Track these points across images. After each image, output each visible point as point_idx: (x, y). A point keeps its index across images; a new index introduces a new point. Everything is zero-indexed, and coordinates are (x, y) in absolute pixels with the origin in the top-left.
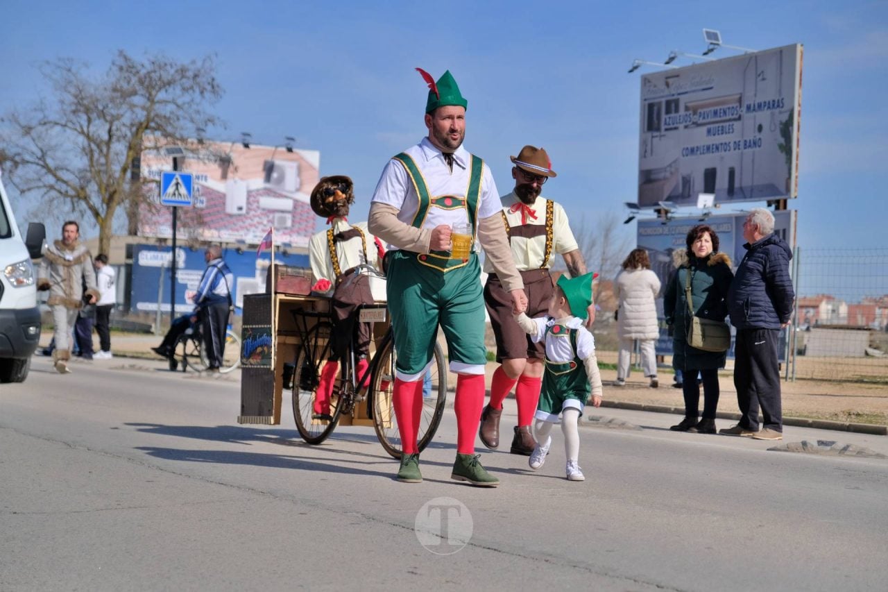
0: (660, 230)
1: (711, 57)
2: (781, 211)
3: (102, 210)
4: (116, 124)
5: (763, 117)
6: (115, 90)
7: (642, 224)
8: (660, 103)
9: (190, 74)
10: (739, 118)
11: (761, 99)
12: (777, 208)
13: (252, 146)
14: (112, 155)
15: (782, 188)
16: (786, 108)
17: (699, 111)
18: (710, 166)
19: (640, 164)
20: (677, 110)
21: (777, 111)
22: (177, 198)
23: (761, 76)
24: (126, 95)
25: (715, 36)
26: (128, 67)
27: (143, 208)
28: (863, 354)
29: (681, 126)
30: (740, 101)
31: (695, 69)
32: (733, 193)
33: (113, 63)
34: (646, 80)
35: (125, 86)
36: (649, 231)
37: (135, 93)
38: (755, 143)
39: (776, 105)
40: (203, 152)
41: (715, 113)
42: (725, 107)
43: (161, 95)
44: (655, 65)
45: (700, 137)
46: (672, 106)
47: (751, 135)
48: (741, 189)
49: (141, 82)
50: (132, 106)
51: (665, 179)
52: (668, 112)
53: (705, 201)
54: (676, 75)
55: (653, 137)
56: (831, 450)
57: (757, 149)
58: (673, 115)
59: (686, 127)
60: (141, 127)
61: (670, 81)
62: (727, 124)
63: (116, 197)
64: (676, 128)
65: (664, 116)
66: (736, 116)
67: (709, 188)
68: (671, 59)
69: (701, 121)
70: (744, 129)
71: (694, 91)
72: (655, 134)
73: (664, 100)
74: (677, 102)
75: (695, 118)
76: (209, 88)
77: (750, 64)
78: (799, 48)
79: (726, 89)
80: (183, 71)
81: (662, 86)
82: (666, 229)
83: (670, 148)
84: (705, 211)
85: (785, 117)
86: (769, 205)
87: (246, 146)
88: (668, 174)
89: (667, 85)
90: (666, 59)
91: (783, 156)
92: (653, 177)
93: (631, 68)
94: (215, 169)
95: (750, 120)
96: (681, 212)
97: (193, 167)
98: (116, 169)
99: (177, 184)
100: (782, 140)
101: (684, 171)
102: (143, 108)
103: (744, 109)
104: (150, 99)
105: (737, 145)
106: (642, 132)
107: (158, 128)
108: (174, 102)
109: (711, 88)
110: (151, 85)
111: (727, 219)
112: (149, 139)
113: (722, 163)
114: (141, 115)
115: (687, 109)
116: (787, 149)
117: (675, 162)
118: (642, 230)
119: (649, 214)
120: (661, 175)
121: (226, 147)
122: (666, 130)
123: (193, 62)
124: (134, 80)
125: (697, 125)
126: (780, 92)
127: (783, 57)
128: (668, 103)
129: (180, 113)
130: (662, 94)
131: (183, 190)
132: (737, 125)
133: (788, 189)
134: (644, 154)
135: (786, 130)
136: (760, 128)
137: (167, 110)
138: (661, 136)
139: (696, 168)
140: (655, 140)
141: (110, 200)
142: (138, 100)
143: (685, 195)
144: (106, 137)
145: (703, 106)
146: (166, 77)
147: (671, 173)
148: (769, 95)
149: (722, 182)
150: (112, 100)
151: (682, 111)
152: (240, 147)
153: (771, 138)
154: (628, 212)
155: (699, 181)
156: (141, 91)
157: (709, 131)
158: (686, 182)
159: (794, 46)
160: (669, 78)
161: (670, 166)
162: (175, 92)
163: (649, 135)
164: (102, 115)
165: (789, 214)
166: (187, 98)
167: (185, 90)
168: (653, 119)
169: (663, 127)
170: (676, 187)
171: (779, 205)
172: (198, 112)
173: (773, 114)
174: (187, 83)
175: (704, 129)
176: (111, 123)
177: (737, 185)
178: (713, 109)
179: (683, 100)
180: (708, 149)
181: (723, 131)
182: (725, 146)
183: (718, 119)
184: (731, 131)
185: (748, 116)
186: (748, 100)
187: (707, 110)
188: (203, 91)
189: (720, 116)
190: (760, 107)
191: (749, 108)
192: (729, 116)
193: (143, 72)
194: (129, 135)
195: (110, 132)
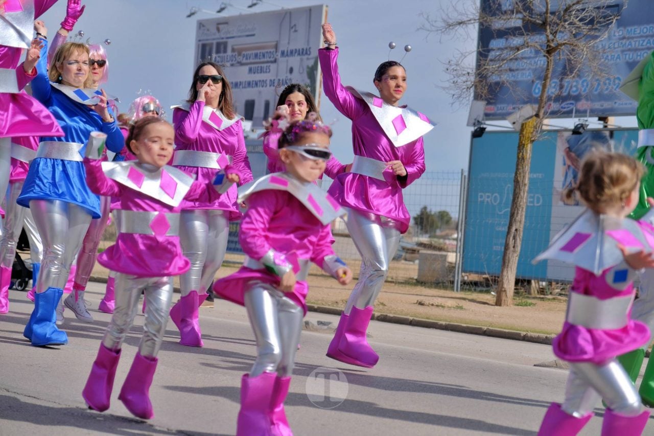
5: (294, 61)
8: (211, 44)
10: (275, 61)
11: (292, 47)
16: (313, 55)
17: (244, 53)
18: (250, 98)
20: (225, 51)
21: (305, 57)
23: (293, 28)
29: (228, 64)
30: (276, 47)
31: (241, 18)
34: (201, 25)
39: (304, 52)
41: (256, 55)
42: (264, 51)
44: (209, 13)
45: (243, 74)
46: (221, 47)
47: (284, 75)
52: (218, 52)
54: (225, 22)
58: (221, 55)
59: (232, 65)
61: (221, 27)
62: (265, 65)
65: (214, 55)
66: (272, 59)
67: (249, 116)
68: (221, 9)
69: (244, 61)
70: (278, 70)
71: (239, 37)
73: (215, 42)
74: (225, 44)
75: (240, 59)
77: (285, 18)
78: (324, 9)
79: (265, 37)
81: (214, 30)
85: (311, 63)
89: (218, 29)
90: (218, 9)
93: (189, 13)
95: (284, 63)
100: (308, 81)
103: (279, 54)
105: (272, 83)
109: (253, 35)
113: (260, 96)
115: (233, 50)
125: (241, 64)
126: (308, 42)
127: (312, 14)
128: (218, 45)
130: (213, 38)
132: (273, 67)
135: (312, 73)
136: (291, 70)
139: (239, 99)
145: (246, 49)
148: (299, 44)
149: (259, 111)
151: (229, 52)
153: (300, 79)
155: (241, 109)
157: (250, 70)
159: (320, 8)
160: (220, 24)
168: (206, 56)
173: (302, 60)
175: (246, 68)
178: (254, 52)
179: (230, 43)
180: (249, 84)
181: (262, 71)
182: (263, 83)
183: (258, 60)
184: (268, 71)
185: (282, 60)
186: (283, 47)
187: (249, 52)
189: (260, 58)
190: (292, 53)
191: (283, 53)
192: (267, 59)
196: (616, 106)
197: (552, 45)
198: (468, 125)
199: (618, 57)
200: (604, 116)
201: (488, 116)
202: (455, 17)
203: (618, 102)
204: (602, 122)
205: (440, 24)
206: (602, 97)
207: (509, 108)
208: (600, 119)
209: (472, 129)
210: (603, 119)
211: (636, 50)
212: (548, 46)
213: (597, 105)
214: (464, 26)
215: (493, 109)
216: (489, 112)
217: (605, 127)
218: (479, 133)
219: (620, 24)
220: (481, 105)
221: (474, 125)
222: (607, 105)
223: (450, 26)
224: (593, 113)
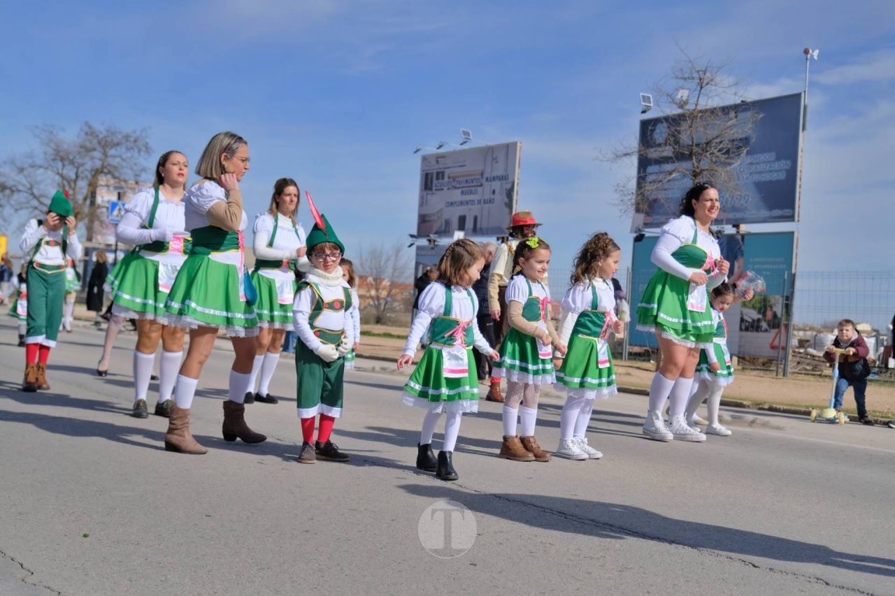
0: (430, 252)
1: (465, 147)
4: (81, 169)
5: (496, 185)
6: (81, 147)
7: (419, 248)
8: (432, 174)
9: (132, 139)
10: (481, 185)
11: (495, 174)
14: (77, 189)
16: (510, 180)
17: (457, 179)
18: (462, 214)
19: (419, 210)
20: (443, 178)
21: (504, 182)
23: (495, 160)
24: (89, 150)
25: (466, 133)
26: (91, 133)
27: (96, 224)
29: (445, 188)
30: (482, 174)
31: (455, 153)
32: (476, 230)
33: (81, 129)
34: (424, 159)
35: (88, 145)
36: (423, 253)
37: (94, 149)
38: (491, 201)
39: (503, 178)
41: (467, 181)
42: (473, 178)
43: (112, 152)
44: (431, 149)
45: (457, 195)
46: (440, 175)
47: (488, 196)
48: (481, 229)
49: (99, 143)
50: (92, 158)
51: (434, 220)
52: (437, 179)
53: (458, 234)
54: (443, 156)
55: (427, 194)
57: (491, 205)
58: (440, 181)
59: (448, 189)
60: (97, 172)
61: (439, 159)
62: (473, 189)
64: (442, 189)
65: (435, 182)
66: (479, 184)
67: (461, 227)
68: (440, 147)
69: (458, 185)
70: (484, 192)
71: (454, 167)
72: (429, 192)
73: (435, 171)
74: (443, 173)
75: (454, 184)
76: (144, 149)
77: (488, 153)
78: (519, 144)
79: (473, 167)
80: (127, 137)
81: (434, 162)
82: (434, 252)
83: (437, 201)
85: (509, 186)
86: (498, 239)
88: (436, 218)
89: (437, 162)
90: (438, 146)
91: (507, 210)
92: (427, 219)
93: (415, 150)
95: (488, 187)
96: (443, 241)
98: (80, 198)
99: (120, 209)
100: (507, 200)
101: (446, 216)
102: (100, 159)
103: (484, 180)
104: (105, 155)
105: (479, 202)
106: (421, 190)
107: (109, 173)
108: (120, 156)
109: (465, 166)
110: (105, 145)
112: (103, 180)
113: (470, 212)
114: (98, 164)
115: (449, 177)
116: (509, 205)
117: (440, 210)
118: (419, 252)
119: (423, 242)
120: (432, 218)
122: (437, 190)
123: (134, 132)
124: (95, 141)
125: (455, 188)
126: (506, 170)
127: (509, 149)
128: (438, 174)
129: (124, 164)
130: (434, 168)
132: (480, 189)
134: (422, 204)
135: (510, 193)
136: (494, 192)
137: (116, 162)
138: (433, 194)
139: (454, 214)
140: (429, 196)
142: (97, 154)
143: (446, 232)
144: (74, 177)
145: (459, 177)
146: (116, 140)
147: (438, 217)
148: (500, 173)
149: (469, 224)
150: (79, 153)
151: (446, 179)
153: (500, 198)
154: (410, 240)
155: (455, 222)
156: (99, 148)
157: (462, 193)
158: (447, 223)
159: (515, 144)
160: (438, 158)
161: (438, 212)
162: (122, 150)
163: (425, 193)
164: (72, 162)
166: (129, 155)
167: (128, 149)
168: (428, 182)
169: (434, 188)
170: (441, 226)
172: (136, 164)
173: (501, 184)
174: (130, 145)
175: (460, 191)
176: (78, 168)
177: (478, 226)
178: (465, 178)
179: (447, 172)
180: (462, 203)
181: (471, 193)
182: (472, 202)
183: (468, 185)
184: (476, 193)
185: (486, 184)
186: (487, 174)
187: (461, 179)
188: (139, 151)
189: (471, 183)
190: (494, 179)
191: (487, 179)
192: (475, 184)
193: (101, 136)
194: (89, 176)
195: (77, 174)
196: (746, 216)
197: (698, 171)
198: (631, 232)
199: (747, 178)
200: (736, 224)
201: (647, 225)
202: (622, 150)
203: (747, 213)
204: (735, 229)
205: (610, 155)
206: (734, 209)
207: (663, 218)
208: (734, 226)
209: (634, 235)
210: (736, 226)
211: (760, 173)
212: (694, 171)
213: (731, 216)
214: (629, 157)
215: (650, 220)
216: (646, 222)
217: (738, 232)
218: (639, 238)
219: (748, 153)
220: (641, 217)
221: (636, 232)
222: (739, 215)
223: (617, 157)
224: (728, 222)
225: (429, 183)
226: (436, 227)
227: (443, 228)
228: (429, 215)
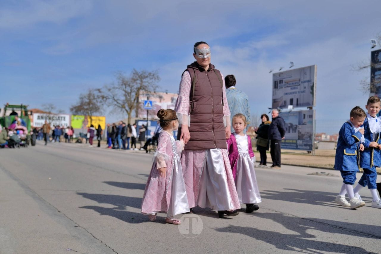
2: (311, 110)
3: (129, 110)
4: (132, 88)
5: (306, 84)
6: (132, 79)
8: (278, 81)
9: (152, 75)
10: (299, 85)
11: (305, 80)
12: (310, 109)
13: (168, 94)
14: (131, 96)
15: (311, 104)
16: (312, 82)
17: (289, 83)
18: (291, 98)
19: (273, 97)
20: (282, 83)
21: (309, 83)
22: (148, 107)
23: (305, 73)
24: (135, 80)
25: (292, 63)
26: (136, 73)
27: (139, 110)
28: (334, 149)
29: (284, 87)
30: (299, 80)
31: (287, 72)
32: (298, 105)
33: (132, 72)
34: (274, 75)
35: (135, 78)
37: (137, 80)
38: (304, 92)
39: (309, 81)
40: (155, 95)
41: (293, 84)
42: (295, 82)
43: (144, 80)
45: (289, 90)
46: (281, 82)
47: (302, 89)
49: (139, 77)
50: (137, 83)
51: (279, 101)
53: (290, 107)
54: (282, 73)
55: (276, 90)
56: (325, 174)
57: (304, 93)
58: (281, 84)
59: (285, 87)
60: (139, 89)
61: (281, 75)
62: (296, 87)
63: (133, 107)
64: (282, 88)
65: (279, 85)
66: (298, 84)
67: (291, 104)
68: (281, 69)
69: (289, 86)
70: (300, 88)
71: (287, 78)
72: (277, 89)
73: (279, 80)
74: (282, 81)
75: (287, 85)
76: (156, 78)
77: (302, 71)
78: (315, 66)
79: (296, 77)
80: (150, 74)
81: (278, 76)
83: (280, 93)
84: (290, 110)
85: (312, 85)
86: (308, 108)
87: (167, 93)
88: (280, 100)
89: (280, 76)
90: (279, 69)
91: (311, 95)
92: (276, 101)
93: (270, 71)
94: (158, 100)
95: (302, 86)
96: (284, 110)
97: (153, 99)
98: (133, 100)
99: (148, 104)
100: (311, 91)
101: (284, 99)
102: (140, 84)
103: (301, 83)
104: (142, 81)
105: (299, 92)
106: (273, 89)
107: (144, 89)
108: (148, 82)
109: (291, 77)
110: (142, 77)
111: (296, 112)
112: (141, 92)
113: (295, 97)
114: (139, 86)
115: (285, 82)
116: (312, 93)
120: (278, 100)
121: (161, 94)
122: (280, 88)
123: (153, 71)
124: (137, 76)
125: (288, 87)
126: (310, 78)
127: (311, 69)
128: (280, 81)
129: (149, 85)
130: (278, 79)
131: (150, 105)
132: (299, 87)
133: (313, 104)
134: (273, 95)
135: (312, 88)
136: (305, 88)
137: (146, 84)
138: (278, 90)
139: (288, 98)
140: (277, 91)
141: (131, 108)
142: (139, 82)
143: (285, 106)
144: (130, 91)
146: (146, 75)
148: (307, 78)
149: (295, 102)
150: (132, 82)
151: (284, 83)
152: (165, 94)
153: (308, 90)
154: (269, 110)
155: (288, 102)
156: (139, 79)
157: (291, 89)
158: (285, 102)
159: (314, 66)
160: (280, 74)
161: (281, 98)
162: (148, 79)
163: (275, 89)
164: (129, 85)
165: (313, 111)
166: (151, 81)
167: (151, 79)
169: (279, 87)
171: (311, 108)
172: (154, 85)
174: (151, 77)
175: (290, 88)
176: (131, 88)
177: (299, 103)
178: (292, 82)
179: (284, 80)
180: (291, 93)
181: (295, 88)
182: (296, 92)
183: (293, 85)
184: (297, 88)
186: (302, 80)
187: (290, 83)
188: (155, 79)
189: (294, 84)
190: (305, 82)
191: (302, 82)
192: (296, 84)
193: (140, 74)
194: (136, 91)
195: (131, 90)
202: (363, 65)
205: (358, 68)
214: (366, 68)
223: (361, 68)
225: (276, 85)
226: (280, 105)
227: (283, 104)
228: (277, 99)
